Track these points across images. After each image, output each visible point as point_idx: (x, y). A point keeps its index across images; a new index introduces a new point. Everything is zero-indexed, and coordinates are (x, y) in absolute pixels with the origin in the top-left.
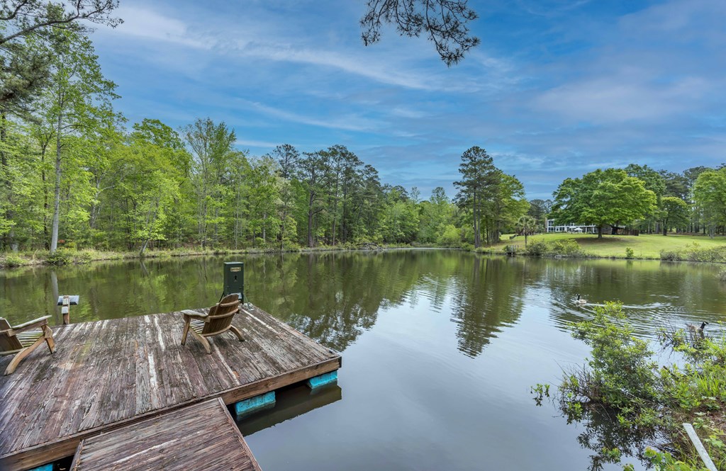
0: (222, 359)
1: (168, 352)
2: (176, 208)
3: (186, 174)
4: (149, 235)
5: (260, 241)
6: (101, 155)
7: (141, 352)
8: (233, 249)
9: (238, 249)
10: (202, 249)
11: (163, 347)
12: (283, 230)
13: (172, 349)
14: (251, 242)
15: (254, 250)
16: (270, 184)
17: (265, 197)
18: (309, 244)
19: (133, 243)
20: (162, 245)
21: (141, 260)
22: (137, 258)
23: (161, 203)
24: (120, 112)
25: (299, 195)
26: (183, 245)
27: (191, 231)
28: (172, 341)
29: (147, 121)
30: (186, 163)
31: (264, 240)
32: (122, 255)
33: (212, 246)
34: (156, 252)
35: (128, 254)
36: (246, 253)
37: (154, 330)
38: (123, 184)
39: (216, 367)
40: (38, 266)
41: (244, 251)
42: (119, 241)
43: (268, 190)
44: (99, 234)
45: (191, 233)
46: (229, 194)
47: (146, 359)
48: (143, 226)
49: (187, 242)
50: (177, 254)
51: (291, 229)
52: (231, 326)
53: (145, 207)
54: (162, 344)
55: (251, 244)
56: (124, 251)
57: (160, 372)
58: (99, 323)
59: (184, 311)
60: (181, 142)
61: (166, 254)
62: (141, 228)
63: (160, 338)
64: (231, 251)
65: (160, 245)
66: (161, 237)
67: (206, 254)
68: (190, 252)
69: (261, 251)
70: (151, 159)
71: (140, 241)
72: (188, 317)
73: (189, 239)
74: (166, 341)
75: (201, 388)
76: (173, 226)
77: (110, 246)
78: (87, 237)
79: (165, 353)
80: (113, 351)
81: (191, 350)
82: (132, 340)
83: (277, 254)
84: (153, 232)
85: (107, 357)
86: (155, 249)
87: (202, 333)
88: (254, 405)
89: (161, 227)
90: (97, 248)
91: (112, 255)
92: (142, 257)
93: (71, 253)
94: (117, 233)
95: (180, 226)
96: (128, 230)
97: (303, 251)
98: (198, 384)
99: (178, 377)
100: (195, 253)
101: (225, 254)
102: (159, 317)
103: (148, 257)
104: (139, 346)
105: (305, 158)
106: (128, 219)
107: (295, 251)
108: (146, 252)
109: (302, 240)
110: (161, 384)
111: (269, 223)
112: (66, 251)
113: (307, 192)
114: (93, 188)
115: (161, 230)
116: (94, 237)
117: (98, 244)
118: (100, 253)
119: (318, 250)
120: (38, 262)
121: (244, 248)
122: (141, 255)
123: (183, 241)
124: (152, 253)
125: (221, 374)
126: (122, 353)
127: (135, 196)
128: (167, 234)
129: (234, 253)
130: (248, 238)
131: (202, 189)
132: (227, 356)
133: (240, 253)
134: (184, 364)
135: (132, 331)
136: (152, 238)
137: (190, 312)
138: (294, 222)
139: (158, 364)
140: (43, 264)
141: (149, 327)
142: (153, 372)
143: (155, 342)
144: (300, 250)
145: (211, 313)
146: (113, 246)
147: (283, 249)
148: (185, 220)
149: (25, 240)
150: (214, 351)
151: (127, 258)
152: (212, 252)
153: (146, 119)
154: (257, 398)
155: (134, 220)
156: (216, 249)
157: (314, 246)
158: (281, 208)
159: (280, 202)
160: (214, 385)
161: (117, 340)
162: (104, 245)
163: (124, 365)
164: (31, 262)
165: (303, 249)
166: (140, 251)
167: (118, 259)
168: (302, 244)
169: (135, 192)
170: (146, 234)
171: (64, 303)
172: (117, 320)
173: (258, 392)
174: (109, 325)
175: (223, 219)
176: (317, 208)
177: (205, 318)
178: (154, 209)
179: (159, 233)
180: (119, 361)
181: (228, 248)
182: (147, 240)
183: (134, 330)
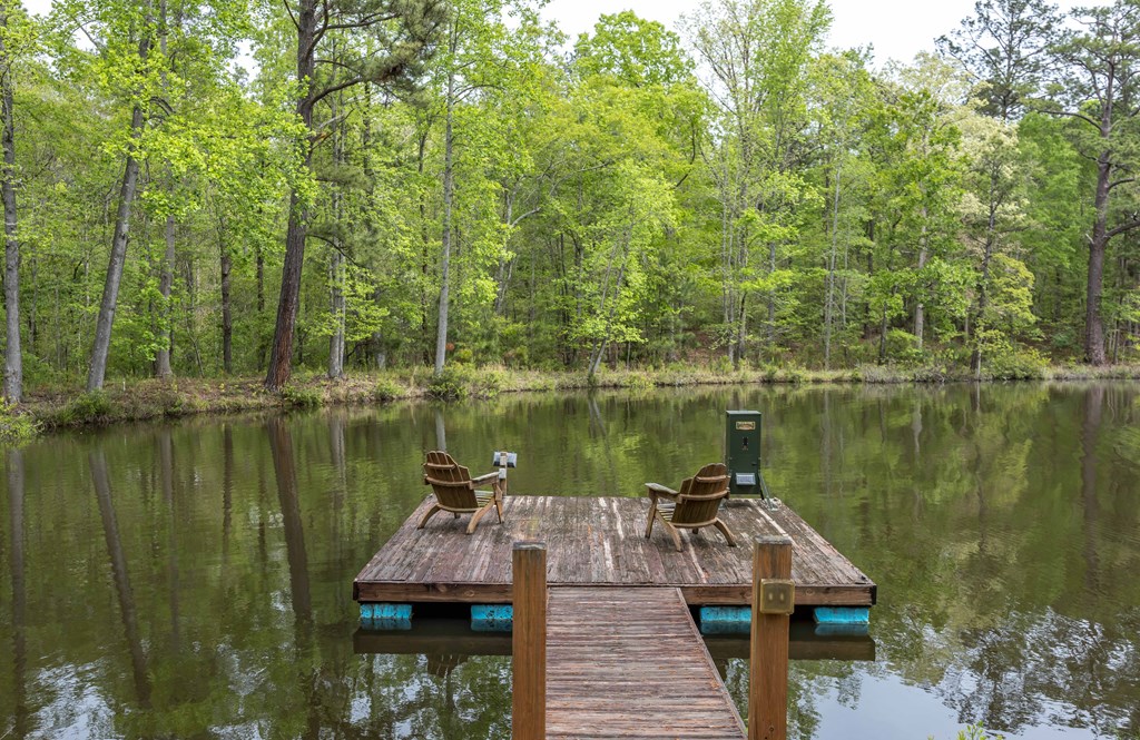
0: (695, 559)
1: (628, 542)
2: (669, 253)
3: (694, 151)
4: (607, 330)
5: (900, 345)
6: (518, 145)
7: (595, 537)
8: (817, 369)
9: (833, 367)
10: (730, 366)
11: (622, 536)
12: (981, 301)
13: (632, 541)
14: (872, 346)
15: (879, 372)
16: (939, 148)
17: (919, 196)
18: (1088, 350)
19: (575, 350)
20: (635, 354)
21: (590, 392)
22: (583, 387)
23: (635, 245)
24: (551, 19)
25: (1051, 172)
26: (684, 355)
27: (703, 315)
28: (634, 531)
29: (605, 19)
30: (693, 122)
31: (919, 339)
32: (553, 381)
33: (758, 356)
34: (621, 374)
35: (566, 378)
36: (856, 381)
37: (611, 517)
38: (556, 204)
39: (684, 564)
40: (418, 402)
41: (848, 374)
42: (548, 345)
43: (929, 170)
44: (511, 328)
45: (704, 322)
46: (807, 196)
47: (601, 544)
48: (596, 306)
49: (693, 345)
50: (667, 380)
51: (1011, 299)
52: (716, 519)
53: (599, 258)
54: (621, 533)
55: (874, 351)
56: (556, 369)
57: (617, 559)
58: (541, 499)
59: (650, 485)
60: (684, 60)
61: (642, 381)
62: (591, 312)
63: (619, 526)
64: (811, 375)
65: (632, 355)
66: (633, 335)
67: (741, 382)
68: (699, 376)
69: (903, 376)
70: (615, 129)
71: (589, 345)
72: (654, 494)
73: (700, 336)
74: (626, 531)
75: (660, 577)
76: (660, 303)
77: (530, 358)
78: (489, 337)
79: (624, 542)
80: (564, 531)
81: (658, 544)
82: (584, 524)
83: (953, 383)
84: (615, 323)
85: (559, 535)
86: (621, 365)
87: (672, 521)
88: (724, 618)
89: (633, 308)
90: (507, 363)
91: (535, 379)
92: (592, 387)
93: (469, 374)
94: (543, 324)
95: (678, 302)
96: (564, 317)
97: (1058, 378)
98: (657, 574)
99: (636, 565)
100: (713, 379)
101: (792, 382)
102: (619, 502)
103: (604, 387)
104: (592, 530)
105: (1084, 27)
106: (565, 289)
107: (1027, 378)
108: (603, 374)
109: (1060, 337)
110: (617, 567)
111: (933, 282)
112: (459, 369)
113: (1085, 156)
114: (504, 226)
115: (632, 316)
116: (503, 338)
117: (509, 352)
118: (514, 374)
119: (1122, 377)
120: (418, 392)
121: (851, 366)
122: (590, 382)
123: (684, 342)
124: (613, 377)
125: (687, 571)
126: (574, 534)
127: (580, 229)
128: (645, 324)
129: (817, 381)
130: (870, 331)
131: (733, 190)
132: (701, 559)
133: (838, 381)
134: (644, 555)
135: (583, 514)
136: (612, 338)
137: (657, 486)
138: (1025, 273)
139: (615, 551)
140: (426, 396)
141: (605, 512)
142: (609, 555)
143: (612, 529)
144: (1048, 372)
145: (684, 490)
146: (536, 360)
147: (981, 371)
148: (690, 286)
149: (396, 345)
150: (688, 550)
151: (562, 388)
152: (755, 375)
153: (602, 18)
154: (730, 610)
155: (577, 293)
156: (768, 367)
157: (1112, 360)
158: (977, 226)
159: (972, 204)
160: (676, 578)
161: (566, 520)
162: (519, 356)
163: (577, 546)
164: (408, 392)
165: (1060, 370)
166: (588, 372)
167: (544, 390)
168: (1058, 353)
169: (578, 220)
170: (602, 328)
171: (502, 464)
172: (563, 499)
173: (731, 601)
174: (553, 502)
175: (787, 276)
176: (1126, 213)
177: (675, 496)
178: (621, 260)
179: (628, 323)
180: (572, 541)
181: (800, 363)
182: (603, 341)
183: (586, 512)
